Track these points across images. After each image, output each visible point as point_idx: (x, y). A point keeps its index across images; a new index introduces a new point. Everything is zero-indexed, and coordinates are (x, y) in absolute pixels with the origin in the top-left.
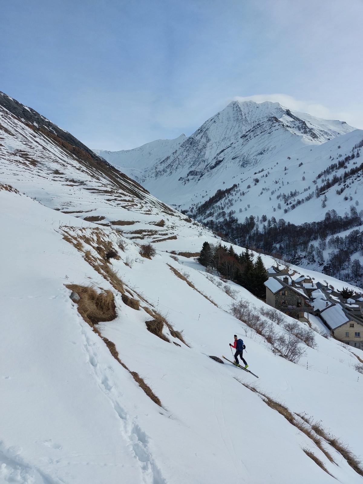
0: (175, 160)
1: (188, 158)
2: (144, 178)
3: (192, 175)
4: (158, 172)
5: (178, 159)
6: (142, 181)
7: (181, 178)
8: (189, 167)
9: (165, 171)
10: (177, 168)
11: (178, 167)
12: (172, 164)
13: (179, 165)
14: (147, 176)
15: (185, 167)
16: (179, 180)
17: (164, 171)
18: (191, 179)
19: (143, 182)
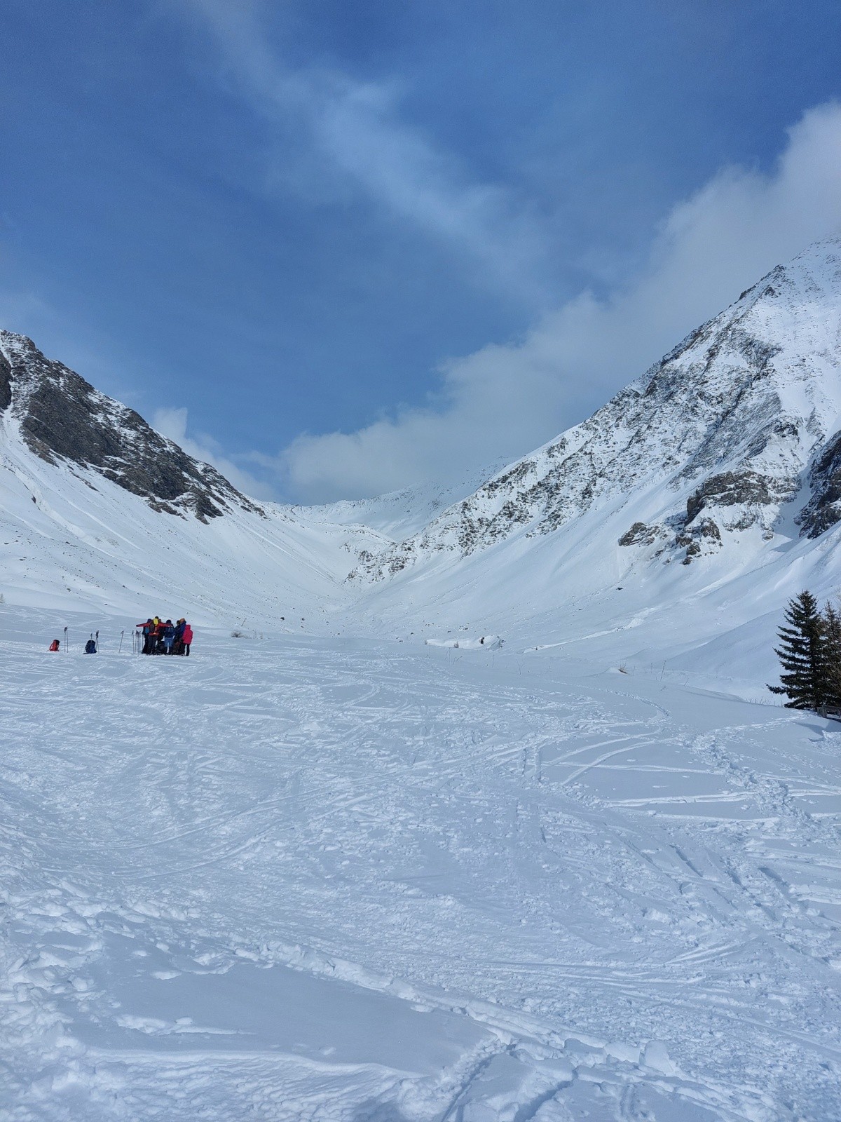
0: (569, 463)
1: (648, 442)
2: (399, 552)
3: (730, 500)
4: (476, 524)
5: (588, 457)
6: (388, 566)
7: (638, 527)
8: (676, 478)
9: (517, 513)
10: (587, 492)
11: (597, 488)
12: (553, 481)
13: (600, 481)
14: (417, 545)
15: (636, 482)
16: (626, 540)
17: (511, 515)
18: (731, 528)
19: (393, 569)
